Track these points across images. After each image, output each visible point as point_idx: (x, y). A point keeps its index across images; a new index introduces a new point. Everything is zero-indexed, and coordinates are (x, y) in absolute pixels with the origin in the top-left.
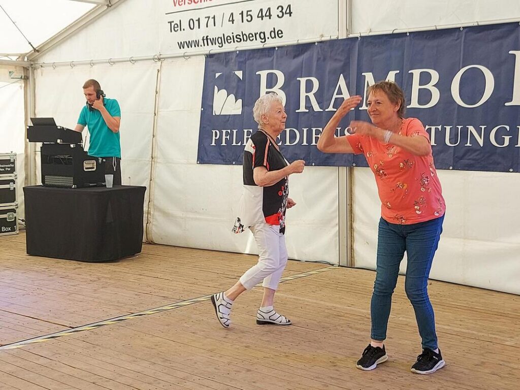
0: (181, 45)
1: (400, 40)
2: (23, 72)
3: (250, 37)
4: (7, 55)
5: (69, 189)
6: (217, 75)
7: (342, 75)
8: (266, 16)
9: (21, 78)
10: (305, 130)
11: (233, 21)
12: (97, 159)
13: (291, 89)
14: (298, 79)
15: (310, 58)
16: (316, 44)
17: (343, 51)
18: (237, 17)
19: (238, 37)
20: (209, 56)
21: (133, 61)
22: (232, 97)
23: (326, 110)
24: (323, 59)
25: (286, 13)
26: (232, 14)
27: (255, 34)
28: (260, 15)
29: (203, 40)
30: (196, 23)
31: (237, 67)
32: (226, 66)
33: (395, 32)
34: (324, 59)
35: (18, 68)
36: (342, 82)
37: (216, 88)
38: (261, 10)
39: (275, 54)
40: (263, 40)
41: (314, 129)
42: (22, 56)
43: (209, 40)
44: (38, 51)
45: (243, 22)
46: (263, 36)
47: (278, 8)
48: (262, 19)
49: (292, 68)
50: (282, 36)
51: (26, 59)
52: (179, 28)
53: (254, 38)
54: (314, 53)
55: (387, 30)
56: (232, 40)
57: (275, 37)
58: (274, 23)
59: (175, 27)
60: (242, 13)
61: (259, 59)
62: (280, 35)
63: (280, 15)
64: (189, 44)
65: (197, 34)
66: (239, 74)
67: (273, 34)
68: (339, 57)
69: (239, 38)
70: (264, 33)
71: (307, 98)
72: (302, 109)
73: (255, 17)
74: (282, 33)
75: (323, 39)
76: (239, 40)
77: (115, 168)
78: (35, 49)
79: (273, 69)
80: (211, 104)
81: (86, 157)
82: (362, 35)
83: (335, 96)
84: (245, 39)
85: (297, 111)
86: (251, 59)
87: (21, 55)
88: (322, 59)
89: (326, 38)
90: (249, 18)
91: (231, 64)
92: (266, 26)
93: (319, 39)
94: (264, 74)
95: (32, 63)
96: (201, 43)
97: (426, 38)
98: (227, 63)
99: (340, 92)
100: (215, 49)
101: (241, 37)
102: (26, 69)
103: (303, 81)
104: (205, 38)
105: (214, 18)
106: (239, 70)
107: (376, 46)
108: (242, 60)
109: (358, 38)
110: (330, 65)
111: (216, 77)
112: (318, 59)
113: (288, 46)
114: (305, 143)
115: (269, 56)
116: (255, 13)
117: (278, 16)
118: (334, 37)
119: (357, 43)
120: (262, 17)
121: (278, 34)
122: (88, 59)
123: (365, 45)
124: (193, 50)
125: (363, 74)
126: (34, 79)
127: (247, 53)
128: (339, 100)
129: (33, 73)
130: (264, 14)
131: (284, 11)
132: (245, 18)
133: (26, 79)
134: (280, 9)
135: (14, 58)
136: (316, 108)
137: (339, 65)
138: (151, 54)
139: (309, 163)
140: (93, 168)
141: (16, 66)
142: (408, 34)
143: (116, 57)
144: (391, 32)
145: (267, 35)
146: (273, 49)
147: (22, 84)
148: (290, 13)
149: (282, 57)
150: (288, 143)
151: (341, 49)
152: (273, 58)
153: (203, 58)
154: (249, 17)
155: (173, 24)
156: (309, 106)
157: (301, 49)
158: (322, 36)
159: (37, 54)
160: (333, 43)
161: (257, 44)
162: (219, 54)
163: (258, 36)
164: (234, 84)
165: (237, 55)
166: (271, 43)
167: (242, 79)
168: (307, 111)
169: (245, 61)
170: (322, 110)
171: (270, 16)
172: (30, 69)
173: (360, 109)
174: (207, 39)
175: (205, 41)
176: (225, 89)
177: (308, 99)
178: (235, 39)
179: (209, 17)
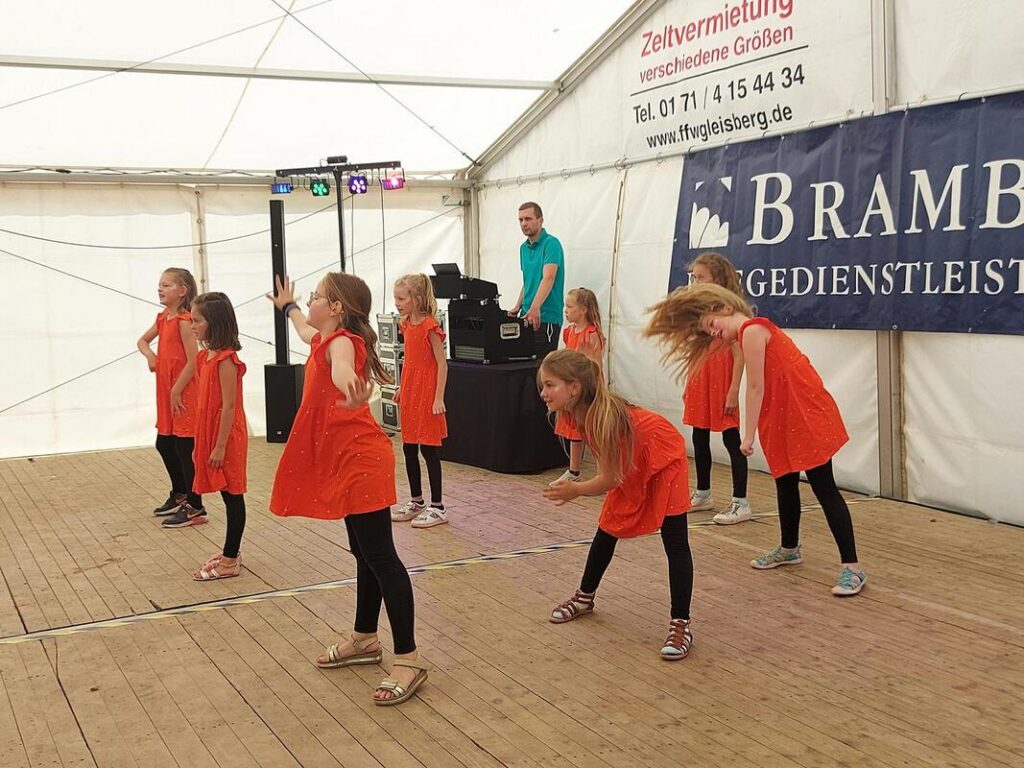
0: (652, 142)
1: (971, 111)
2: (462, 195)
3: (745, 122)
4: (439, 173)
5: (478, 366)
6: (698, 185)
7: (879, 176)
8: (766, 86)
9: (460, 204)
10: (822, 270)
11: (719, 98)
12: (521, 322)
13: (802, 202)
14: (812, 186)
15: (832, 151)
16: (841, 126)
17: (880, 135)
18: (725, 92)
19: (728, 122)
20: (690, 156)
21: (592, 171)
22: (716, 218)
23: (855, 236)
24: (850, 150)
25: (795, 79)
26: (718, 87)
27: (752, 117)
28: (757, 85)
29: (681, 131)
30: (669, 105)
31: (724, 172)
32: (710, 170)
33: (964, 97)
34: (853, 150)
35: (455, 191)
36: (879, 189)
37: (695, 206)
38: (759, 76)
39: (780, 148)
40: (764, 126)
41: (835, 269)
42: (460, 173)
43: (689, 131)
44: (480, 164)
45: (733, 98)
46: (762, 119)
47: (783, 72)
48: (761, 92)
49: (803, 170)
50: (791, 117)
51: (467, 177)
52: (647, 116)
53: (750, 122)
54: (837, 141)
55: (951, 94)
56: (720, 128)
57: (780, 119)
58: (777, 97)
59: (642, 114)
60: (732, 85)
61: (756, 156)
62: (788, 116)
63: (787, 82)
64: (662, 139)
65: (671, 124)
66: (727, 182)
67: (777, 114)
68: (873, 146)
69: (729, 125)
70: (764, 114)
71: (826, 216)
72: (818, 235)
73: (750, 89)
74: (790, 112)
75: (852, 117)
76: (729, 128)
77: (549, 337)
78: (474, 163)
79: (775, 171)
80: (686, 231)
81: (505, 318)
82: (911, 106)
83: (869, 212)
84: (738, 126)
85: (809, 239)
86: (744, 157)
87: (459, 171)
88: (850, 148)
89: (856, 115)
90: (742, 92)
91: (717, 166)
92: (766, 101)
93: (844, 118)
94: (761, 181)
95: (475, 181)
96: (678, 136)
97: (1013, 105)
98: (712, 165)
99: (876, 206)
100: (697, 144)
101: (733, 123)
102: (466, 191)
103: (820, 188)
104: (683, 128)
105: (693, 95)
106: (727, 175)
107: (932, 123)
108: (733, 159)
109: (903, 112)
110: (863, 160)
111: (697, 188)
112: (844, 152)
113: (800, 133)
114: (821, 291)
115: (771, 151)
116: (749, 84)
117: (783, 84)
118: (867, 113)
119: (903, 120)
120: (760, 88)
121: (785, 113)
122: (538, 172)
123: (914, 125)
124: (667, 149)
125: (912, 173)
126: (478, 205)
127: (740, 148)
128: (875, 217)
129: (476, 197)
130: (763, 84)
131: (792, 76)
132: (736, 92)
133: (467, 204)
134: (786, 72)
135: (449, 177)
136: (840, 233)
137: (875, 158)
138: (612, 161)
139: (827, 324)
140: (514, 334)
141: (452, 189)
142: (983, 100)
143: (572, 166)
144: (956, 99)
145: (769, 117)
146: (778, 137)
147: (461, 210)
148: (801, 78)
149: (789, 151)
150: (795, 292)
151: (877, 132)
152: (777, 155)
153: (681, 161)
154: (742, 90)
155: (640, 110)
156: (828, 230)
157: (817, 136)
158: (850, 112)
159: (480, 168)
160: (865, 123)
161: (754, 133)
162: (702, 152)
163: (755, 118)
164: (719, 198)
165: (726, 152)
166: (776, 129)
167: (729, 189)
168: (826, 238)
169: (737, 160)
170: (849, 236)
171: (772, 85)
172: (472, 191)
173: (906, 232)
174: (686, 130)
175: (684, 133)
176: (707, 206)
177: (827, 219)
178: (724, 127)
179: (687, 95)
